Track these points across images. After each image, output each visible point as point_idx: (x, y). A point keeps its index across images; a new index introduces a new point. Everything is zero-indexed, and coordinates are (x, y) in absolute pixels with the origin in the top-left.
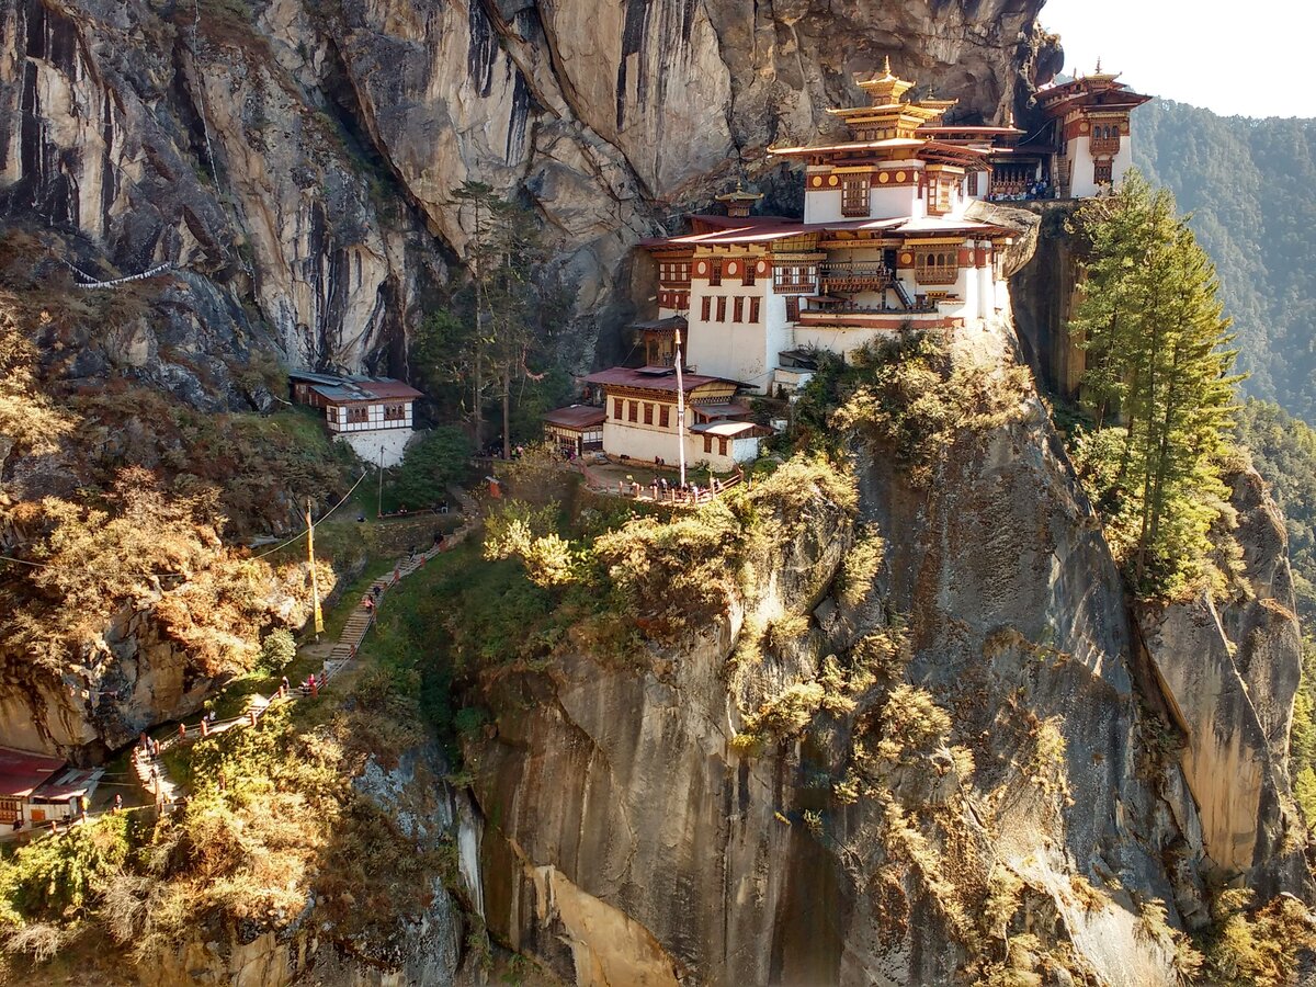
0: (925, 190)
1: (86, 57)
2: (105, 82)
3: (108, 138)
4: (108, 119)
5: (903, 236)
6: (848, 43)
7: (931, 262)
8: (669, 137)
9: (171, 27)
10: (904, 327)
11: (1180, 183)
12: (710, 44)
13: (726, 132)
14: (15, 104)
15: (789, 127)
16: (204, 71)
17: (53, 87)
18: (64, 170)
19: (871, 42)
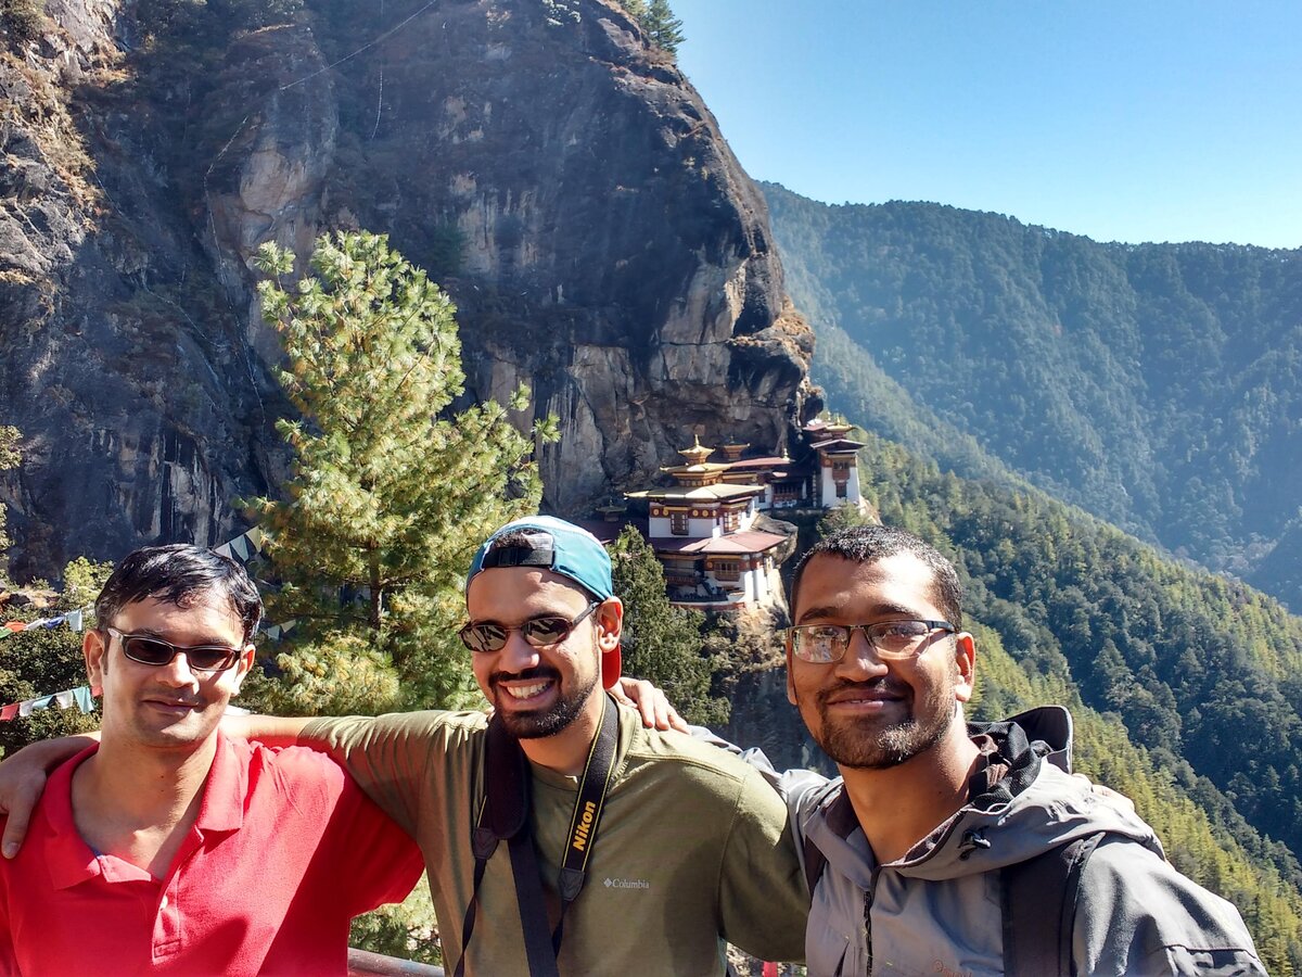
0: (721, 519)
1: (200, 458)
2: (212, 472)
3: (212, 505)
4: (212, 494)
5: (706, 553)
6: (677, 411)
7: (724, 569)
8: (564, 476)
9: (248, 428)
10: (708, 610)
11: (1064, 306)
12: (589, 419)
13: (601, 471)
14: (157, 490)
15: (642, 464)
16: (269, 454)
17: (180, 477)
18: (185, 527)
19: (692, 410)
